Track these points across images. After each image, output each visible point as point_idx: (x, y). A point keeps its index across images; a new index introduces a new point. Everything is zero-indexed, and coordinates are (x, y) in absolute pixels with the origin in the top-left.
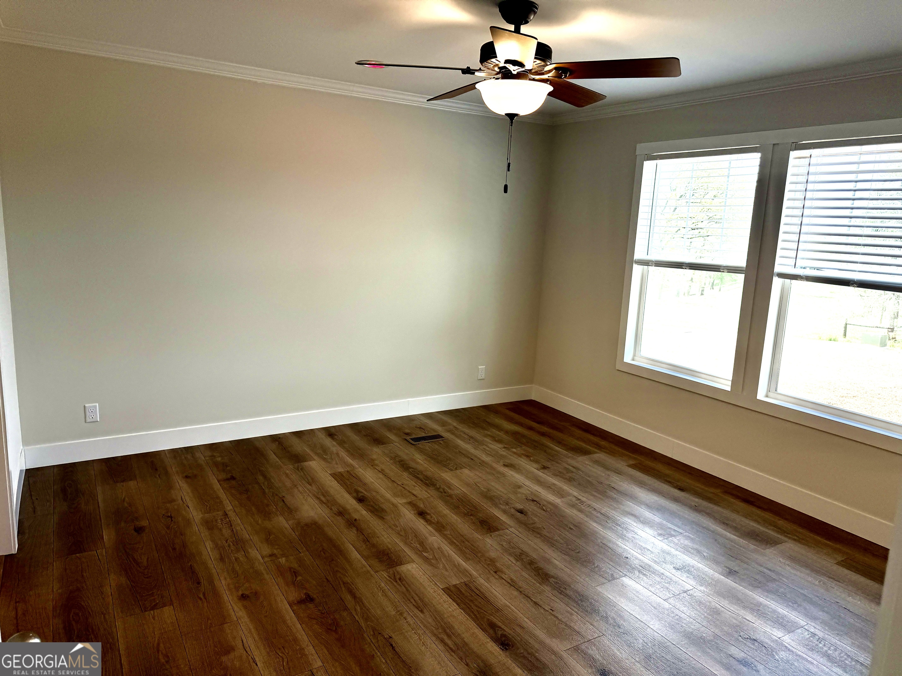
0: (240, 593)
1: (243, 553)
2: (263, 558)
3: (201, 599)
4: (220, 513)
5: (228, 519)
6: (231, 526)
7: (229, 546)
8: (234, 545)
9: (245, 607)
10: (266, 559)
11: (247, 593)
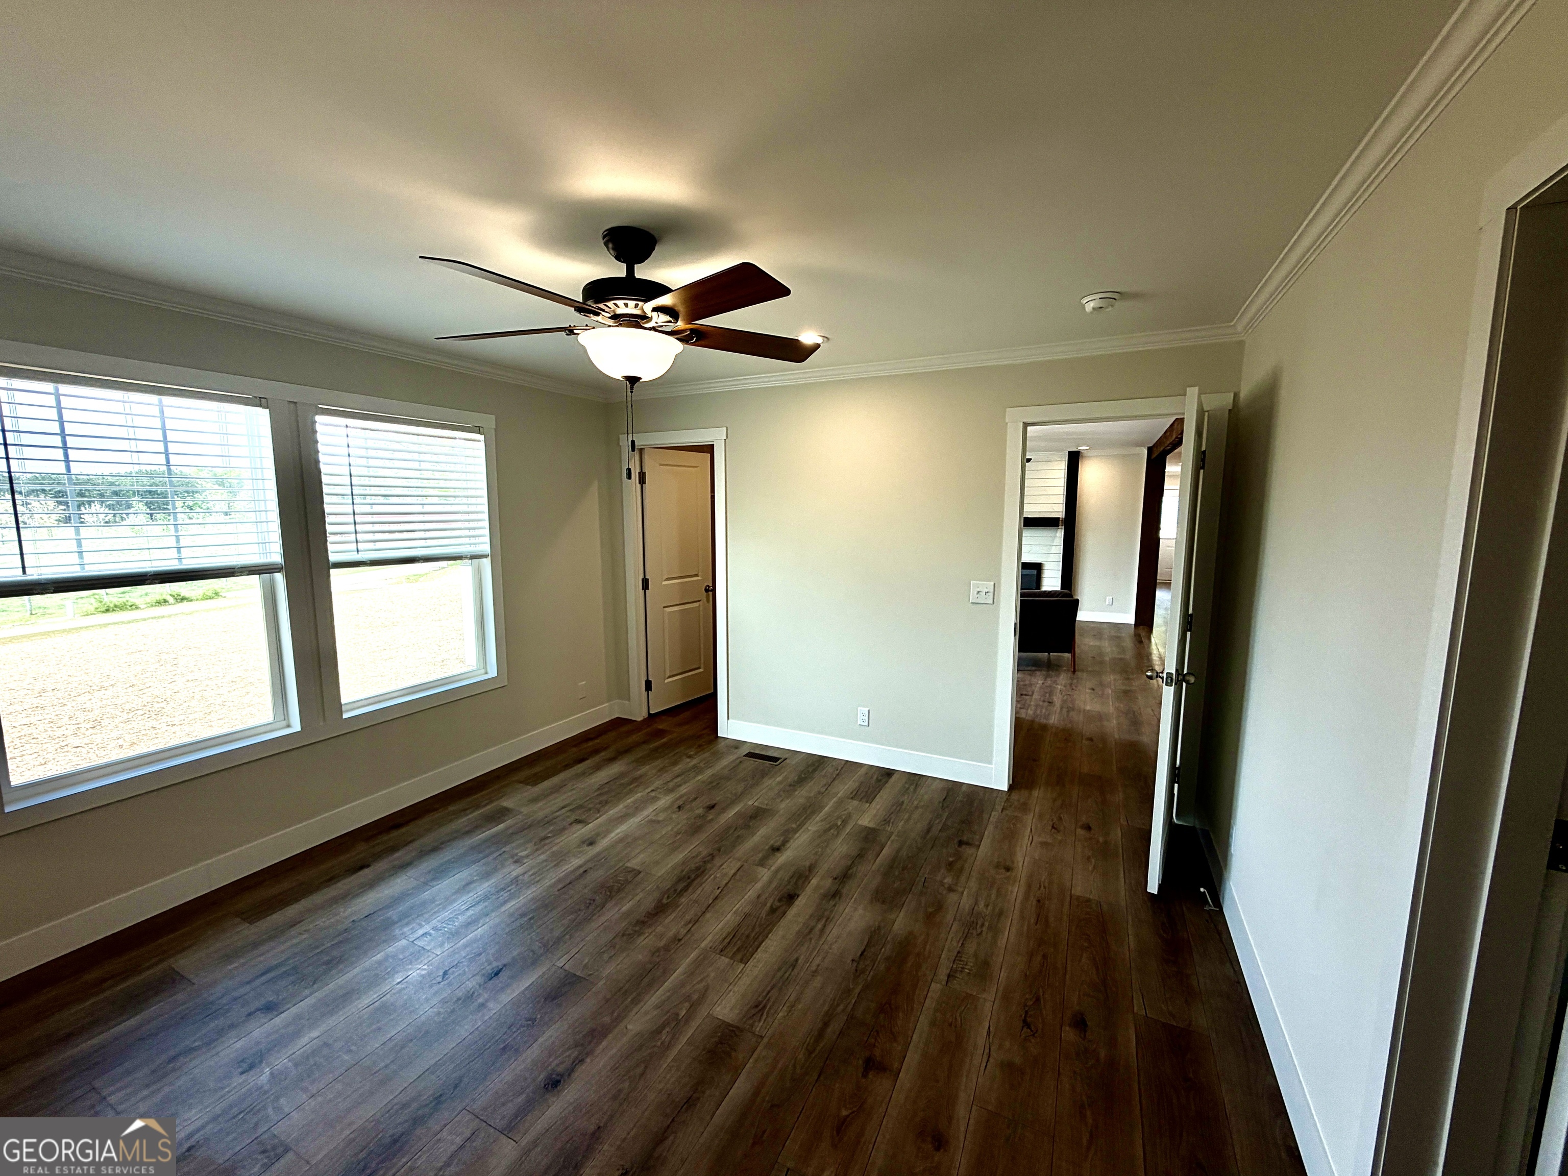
0: (1008, 874)
1: (976, 908)
2: (962, 893)
3: (1045, 887)
4: (955, 984)
5: (955, 966)
6: (959, 952)
7: (983, 925)
8: (977, 923)
9: (1013, 862)
10: (961, 890)
11: (1003, 871)
